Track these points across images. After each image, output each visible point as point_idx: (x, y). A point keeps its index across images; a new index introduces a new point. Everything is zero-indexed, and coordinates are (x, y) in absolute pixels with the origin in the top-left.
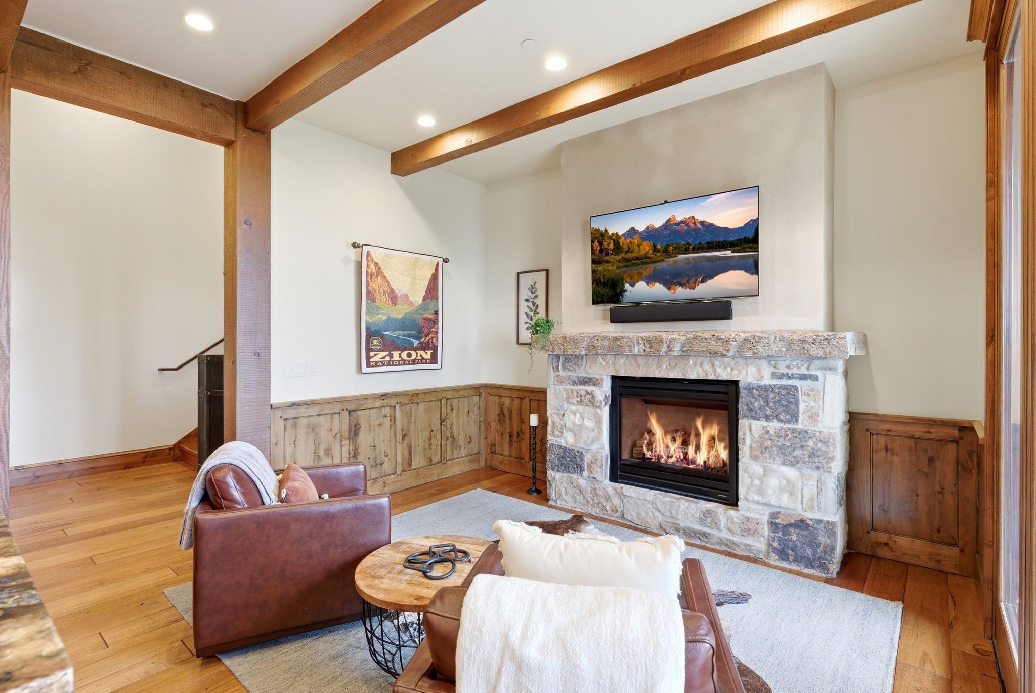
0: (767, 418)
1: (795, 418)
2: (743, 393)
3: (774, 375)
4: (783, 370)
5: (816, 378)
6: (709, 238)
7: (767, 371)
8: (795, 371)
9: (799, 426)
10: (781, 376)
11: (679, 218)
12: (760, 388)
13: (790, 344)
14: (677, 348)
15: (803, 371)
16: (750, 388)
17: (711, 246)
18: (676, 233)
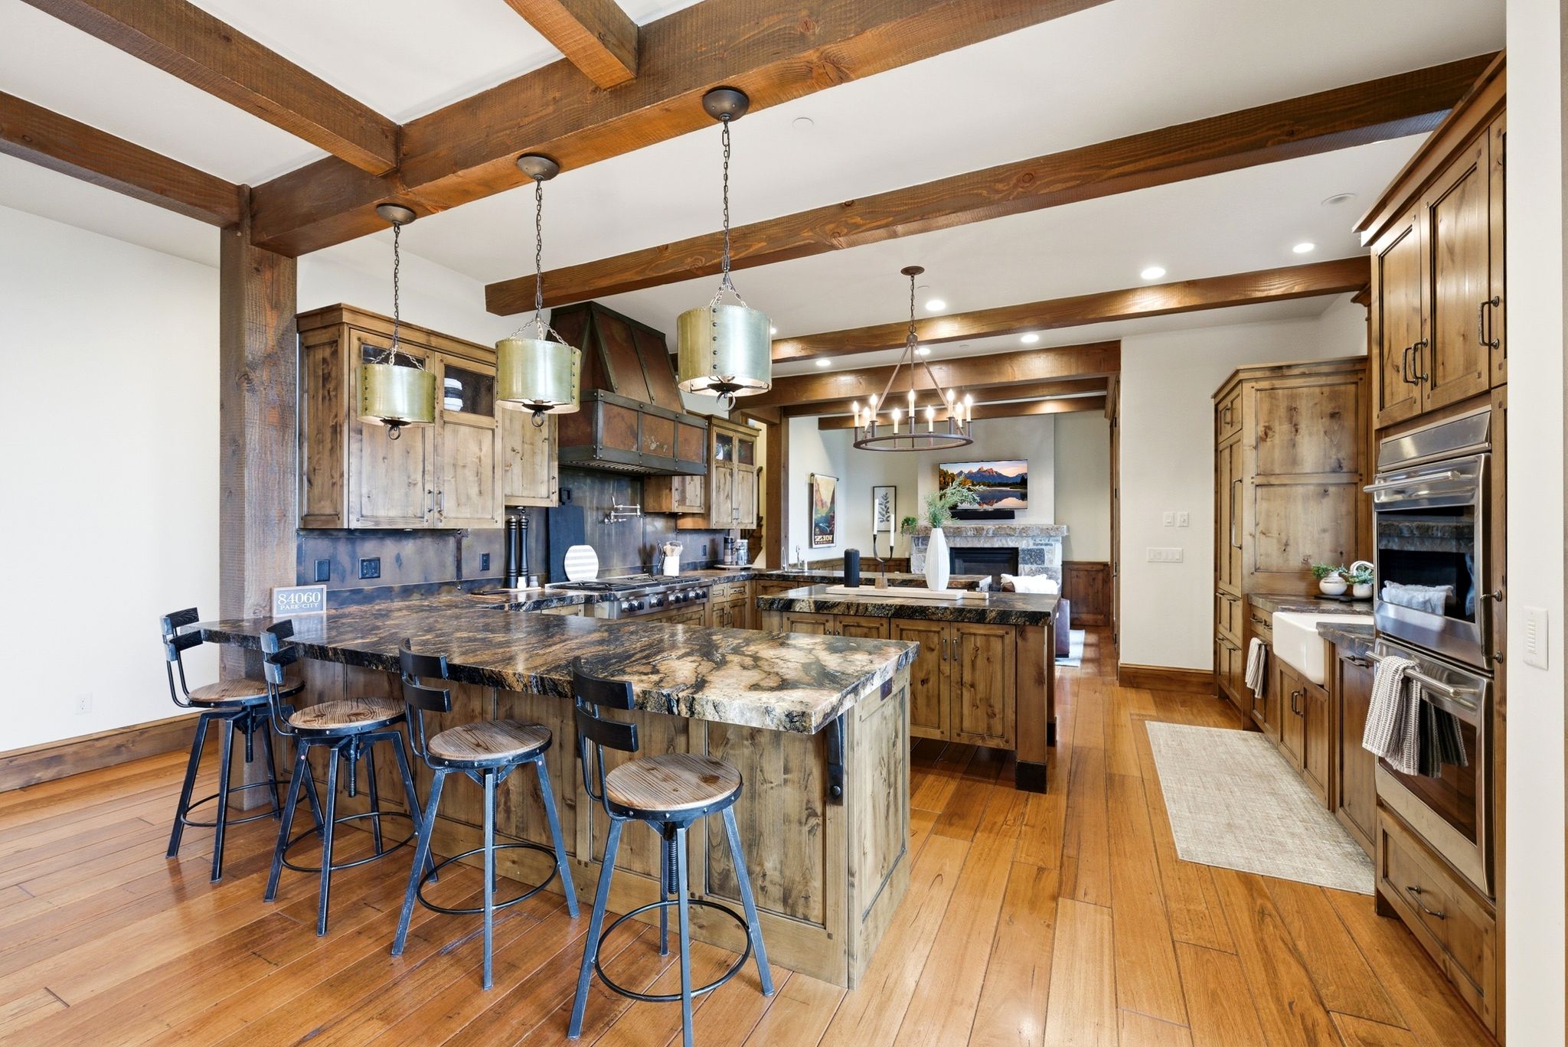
0: (1032, 563)
1: (1043, 562)
2: (1020, 553)
3: (1034, 544)
4: (1038, 542)
5: (1052, 545)
6: (999, 481)
7: (1031, 542)
8: (1043, 542)
9: (1046, 565)
10: (1038, 545)
11: (985, 469)
12: (1029, 550)
13: (1042, 530)
14: (991, 532)
15: (1047, 542)
16: (1023, 550)
17: (1001, 485)
18: (983, 476)
